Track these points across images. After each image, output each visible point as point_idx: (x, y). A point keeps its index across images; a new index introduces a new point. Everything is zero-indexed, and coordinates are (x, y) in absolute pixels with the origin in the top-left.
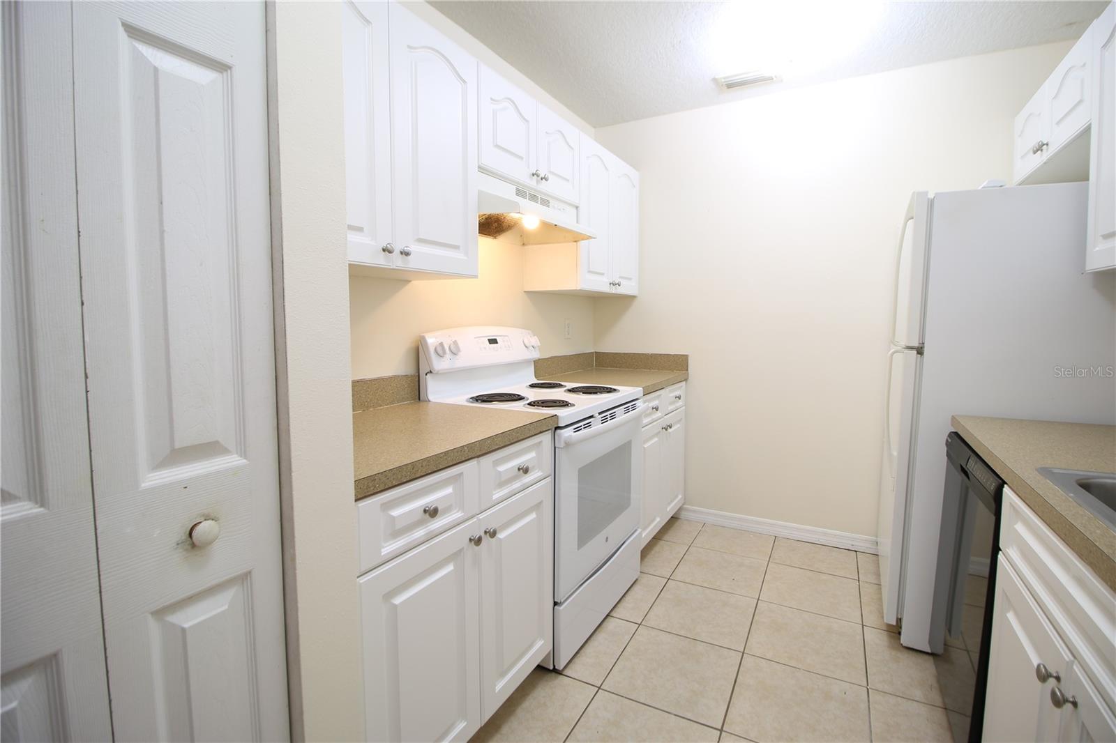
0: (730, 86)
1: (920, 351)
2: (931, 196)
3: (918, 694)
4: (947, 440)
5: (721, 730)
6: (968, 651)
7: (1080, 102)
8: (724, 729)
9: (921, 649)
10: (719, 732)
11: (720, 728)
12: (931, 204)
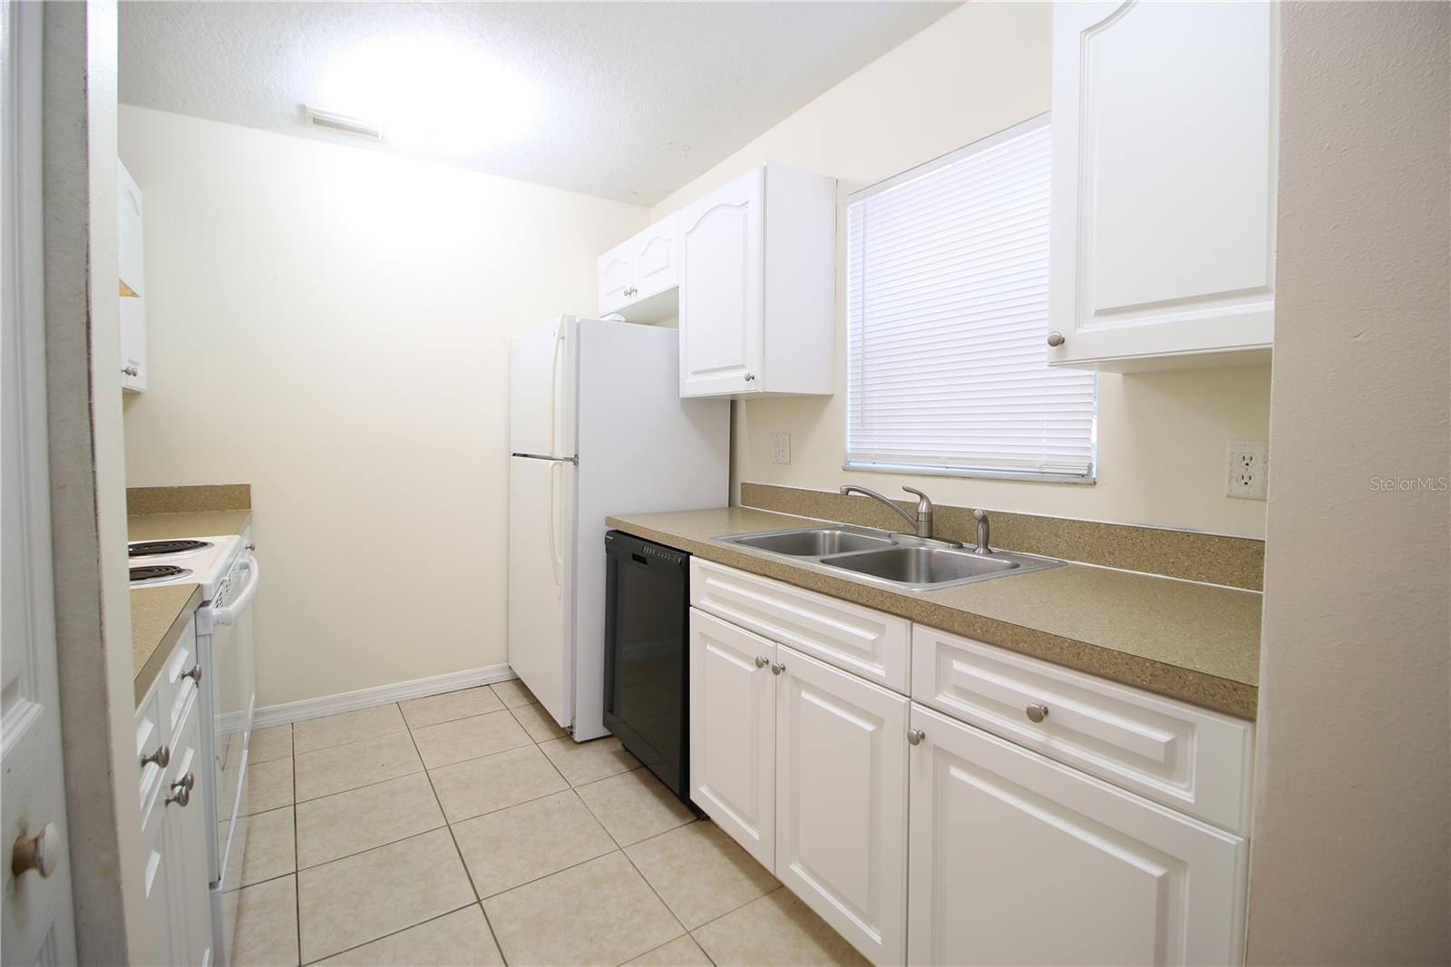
0: (318, 122)
1: (575, 460)
2: (578, 320)
3: (608, 771)
4: (606, 538)
5: (479, 901)
6: (625, 722)
7: (667, 267)
8: (481, 898)
9: (596, 737)
10: (478, 905)
11: (476, 900)
12: (578, 326)
